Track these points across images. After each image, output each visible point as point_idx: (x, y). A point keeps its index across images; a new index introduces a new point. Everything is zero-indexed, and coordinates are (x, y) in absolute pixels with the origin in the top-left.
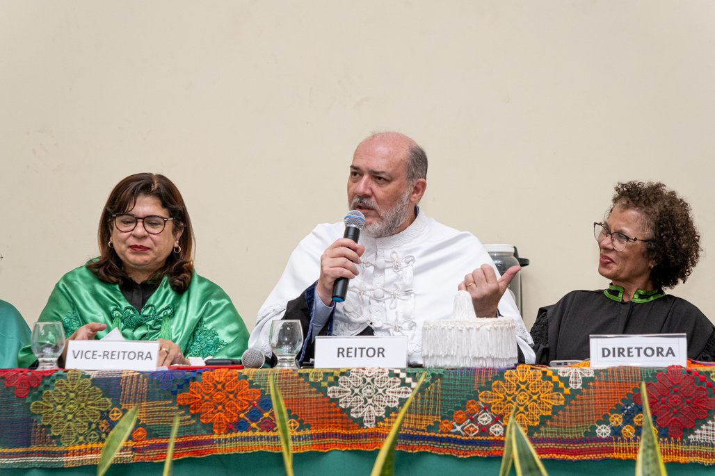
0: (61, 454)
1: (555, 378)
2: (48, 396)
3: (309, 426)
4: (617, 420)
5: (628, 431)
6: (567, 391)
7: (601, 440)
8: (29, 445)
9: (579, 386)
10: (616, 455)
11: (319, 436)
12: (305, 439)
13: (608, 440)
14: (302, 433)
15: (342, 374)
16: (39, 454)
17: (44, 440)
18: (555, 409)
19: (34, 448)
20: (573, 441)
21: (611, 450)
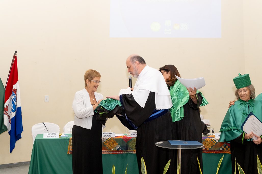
0: (133, 152)
1: (213, 140)
2: (130, 142)
4: (223, 147)
5: (225, 149)
6: (215, 142)
7: (221, 150)
8: (127, 150)
9: (217, 142)
10: (223, 153)
13: (222, 150)
16: (129, 151)
17: (130, 149)
18: (213, 145)
20: (216, 150)
21: (222, 152)
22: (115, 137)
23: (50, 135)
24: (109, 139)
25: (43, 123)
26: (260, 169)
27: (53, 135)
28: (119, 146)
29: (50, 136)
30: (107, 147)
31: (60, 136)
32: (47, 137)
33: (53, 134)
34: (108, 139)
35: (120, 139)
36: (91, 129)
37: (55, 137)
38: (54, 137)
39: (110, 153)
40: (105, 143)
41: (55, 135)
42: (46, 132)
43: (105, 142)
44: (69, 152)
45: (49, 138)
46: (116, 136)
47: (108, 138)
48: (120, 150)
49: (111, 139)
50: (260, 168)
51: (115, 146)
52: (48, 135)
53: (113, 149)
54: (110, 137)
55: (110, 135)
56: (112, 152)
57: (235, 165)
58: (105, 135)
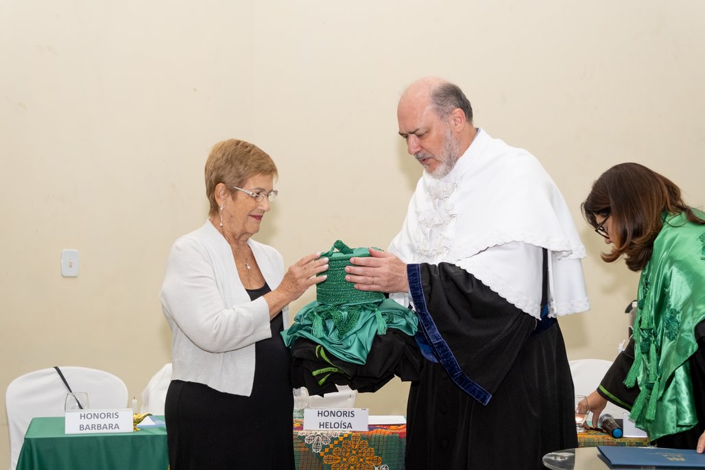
22: (367, 430)
23: (96, 421)
24: (341, 439)
25: (57, 368)
27: (107, 421)
28: (384, 468)
29: (93, 426)
31: (137, 421)
32: (81, 427)
33: (108, 415)
34: (337, 439)
35: (388, 437)
36: (249, 395)
37: (116, 431)
38: (111, 431)
40: (326, 454)
41: (113, 421)
42: (73, 408)
43: (327, 450)
45: (88, 431)
46: (371, 427)
47: (339, 431)
49: (349, 436)
51: (369, 469)
52: (85, 422)
54: (348, 431)
55: (346, 420)
58: (323, 419)
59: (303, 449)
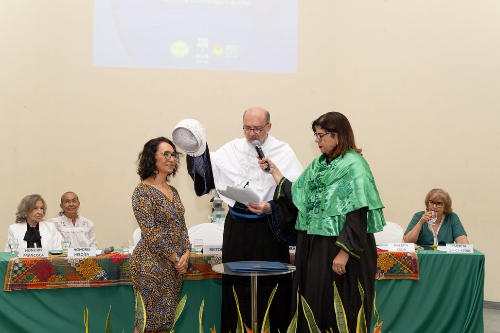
0: (128, 281)
2: (125, 264)
3: (202, 272)
8: (119, 278)
11: (206, 274)
12: (202, 275)
14: (200, 274)
15: (212, 257)
16: (122, 281)
17: (124, 277)
19: (121, 280)
22: (95, 256)
24: (84, 260)
26: (338, 305)
28: (103, 272)
30: (82, 275)
34: (82, 260)
35: (104, 259)
39: (87, 285)
40: (77, 267)
43: (77, 265)
44: (7, 287)
46: (97, 255)
47: (82, 257)
48: (105, 278)
49: (87, 259)
50: (338, 303)
51: (96, 272)
53: (91, 279)
54: (87, 257)
55: (86, 252)
56: (91, 283)
57: (298, 299)
58: (76, 252)
59: (66, 265)
